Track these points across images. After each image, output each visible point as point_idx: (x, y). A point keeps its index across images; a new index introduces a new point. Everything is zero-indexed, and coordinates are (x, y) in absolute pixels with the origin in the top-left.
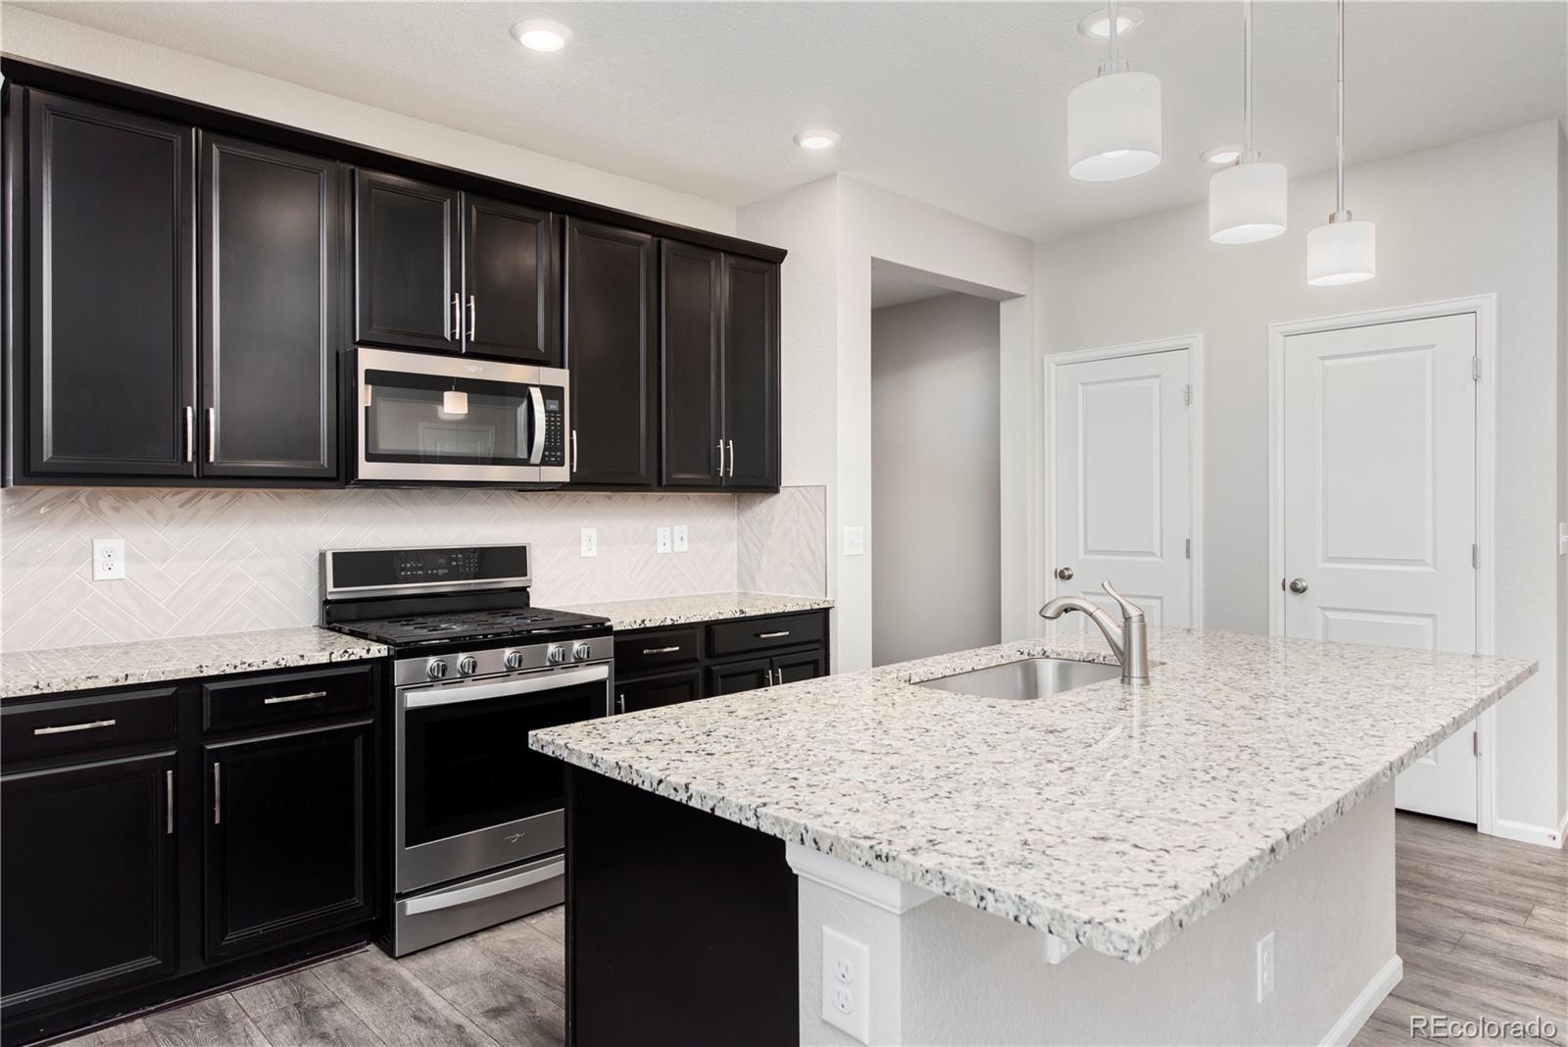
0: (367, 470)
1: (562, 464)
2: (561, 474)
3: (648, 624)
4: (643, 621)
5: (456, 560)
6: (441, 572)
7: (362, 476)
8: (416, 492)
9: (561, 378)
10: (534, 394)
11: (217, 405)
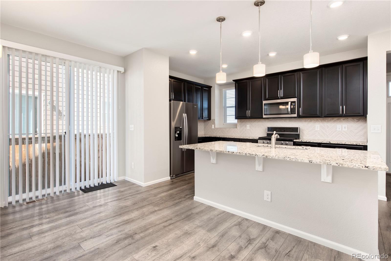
0: (264, 116)
1: (295, 114)
2: (296, 115)
3: (303, 141)
4: (302, 141)
5: (285, 129)
6: (283, 131)
7: (263, 117)
8: (283, 119)
9: (295, 100)
10: (290, 103)
11: (250, 110)
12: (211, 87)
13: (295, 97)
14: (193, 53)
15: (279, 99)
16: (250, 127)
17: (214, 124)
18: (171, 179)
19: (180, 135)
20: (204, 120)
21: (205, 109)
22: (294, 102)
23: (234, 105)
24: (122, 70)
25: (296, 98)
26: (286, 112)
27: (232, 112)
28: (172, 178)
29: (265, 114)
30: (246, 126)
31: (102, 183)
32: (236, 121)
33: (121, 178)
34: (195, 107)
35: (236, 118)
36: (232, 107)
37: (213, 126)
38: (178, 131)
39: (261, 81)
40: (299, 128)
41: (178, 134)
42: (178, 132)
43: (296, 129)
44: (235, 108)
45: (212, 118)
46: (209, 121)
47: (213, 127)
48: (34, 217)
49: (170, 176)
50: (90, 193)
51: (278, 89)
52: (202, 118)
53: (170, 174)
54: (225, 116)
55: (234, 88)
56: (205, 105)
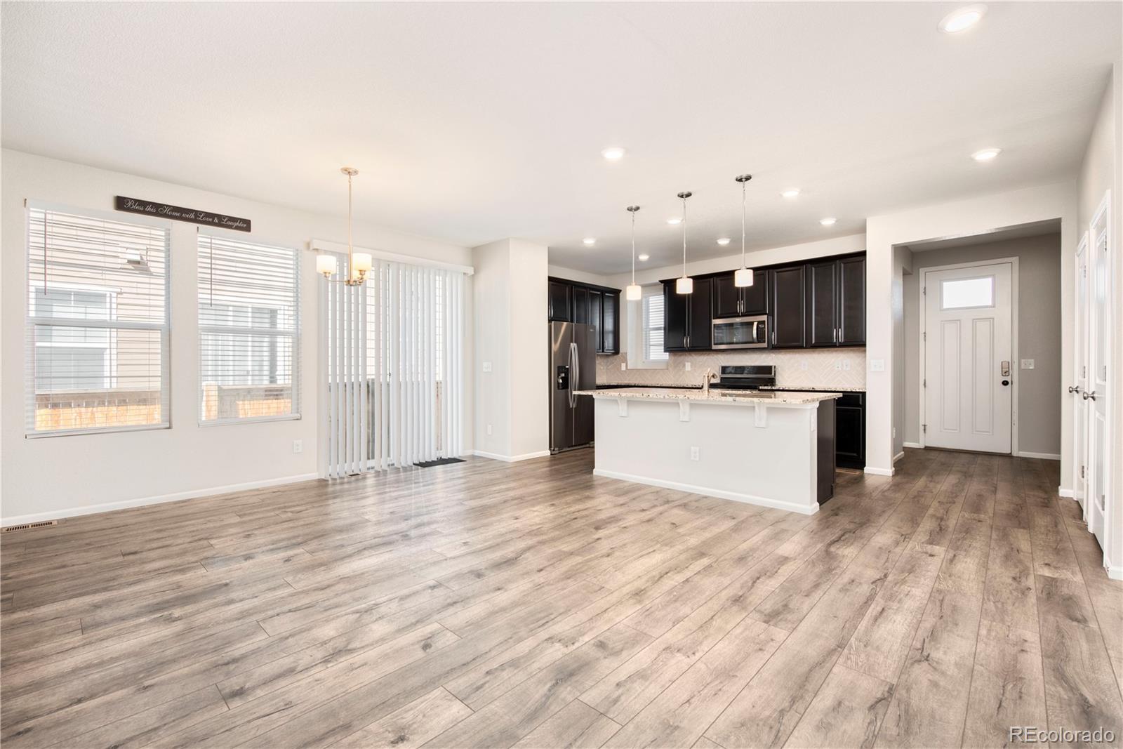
0: (714, 347)
1: (764, 342)
2: (765, 345)
7: (713, 349)
8: (749, 351)
9: (764, 318)
10: (755, 324)
11: (691, 335)
12: (621, 291)
13: (765, 314)
14: (589, 242)
15: (738, 316)
16: (691, 366)
17: (625, 361)
18: (551, 454)
19: (566, 380)
20: (607, 355)
21: (609, 332)
22: (763, 322)
23: (663, 326)
24: (470, 271)
25: (766, 316)
26: (751, 340)
27: (658, 337)
28: (553, 453)
29: (716, 342)
30: (684, 366)
31: (441, 458)
32: (666, 356)
33: (469, 452)
34: (591, 330)
35: (665, 351)
36: (659, 329)
37: (623, 365)
38: (562, 372)
39: (708, 284)
40: (775, 367)
41: (562, 378)
42: (563, 375)
43: (768, 369)
44: (663, 331)
45: (622, 350)
46: (616, 356)
47: (623, 368)
48: (386, 485)
49: (550, 450)
50: (427, 469)
51: (738, 300)
52: (603, 351)
53: (550, 447)
54: (648, 346)
55: (663, 293)
56: (609, 325)
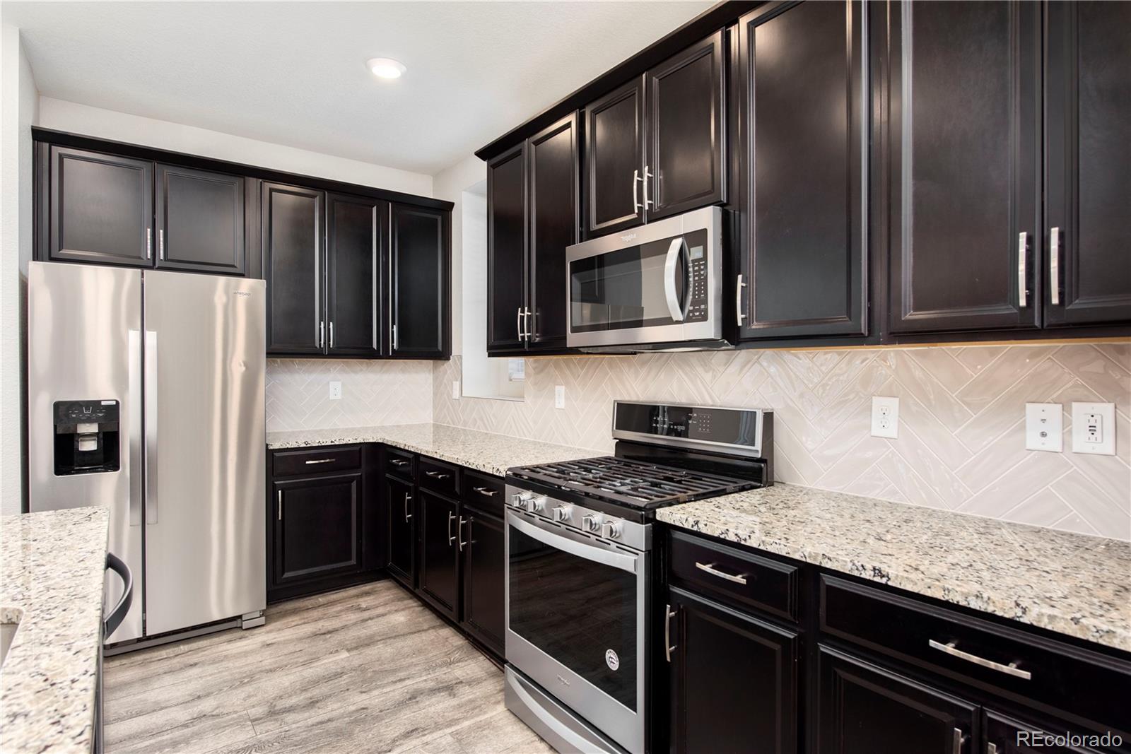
0: (573, 340)
5: (692, 419)
6: (680, 428)
7: (569, 344)
10: (675, 246)
11: (533, 303)
12: (451, 205)
16: (567, 398)
17: (459, 376)
22: (701, 237)
30: (553, 394)
37: (456, 386)
38: (84, 422)
42: (94, 427)
47: (456, 392)
51: (636, 165)
